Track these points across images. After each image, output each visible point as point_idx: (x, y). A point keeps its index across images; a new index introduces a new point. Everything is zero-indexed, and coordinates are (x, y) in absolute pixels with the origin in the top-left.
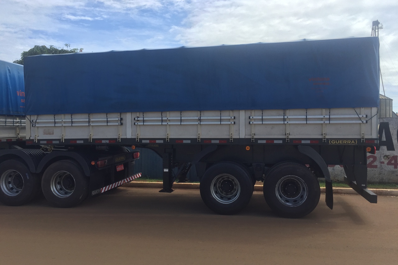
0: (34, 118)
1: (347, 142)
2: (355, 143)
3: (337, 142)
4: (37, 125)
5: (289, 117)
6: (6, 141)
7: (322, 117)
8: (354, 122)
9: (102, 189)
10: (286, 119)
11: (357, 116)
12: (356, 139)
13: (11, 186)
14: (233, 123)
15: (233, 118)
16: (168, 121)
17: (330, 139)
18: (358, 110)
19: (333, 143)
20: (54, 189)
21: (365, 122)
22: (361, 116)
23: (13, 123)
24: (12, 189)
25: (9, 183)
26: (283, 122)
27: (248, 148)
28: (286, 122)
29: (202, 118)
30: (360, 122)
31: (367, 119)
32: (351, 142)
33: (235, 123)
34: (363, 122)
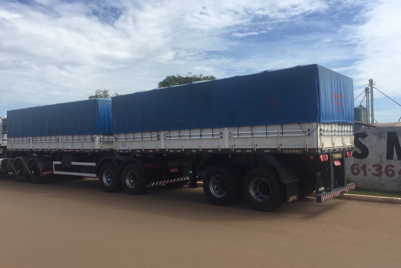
0: (117, 136)
1: (295, 152)
2: (301, 152)
3: (289, 151)
4: (118, 141)
5: (255, 132)
6: (109, 151)
7: (277, 131)
8: (299, 135)
9: (152, 184)
10: (253, 133)
11: (302, 130)
12: (302, 149)
13: (109, 179)
14: (220, 137)
15: (220, 133)
16: (183, 137)
17: (284, 149)
18: (303, 125)
19: (286, 152)
20: (127, 182)
21: (307, 135)
22: (304, 130)
23: (108, 139)
24: (110, 181)
25: (109, 178)
26: (251, 136)
27: (230, 156)
28: (253, 136)
29: (202, 134)
30: (304, 135)
31: (309, 132)
32: (298, 152)
33: (221, 137)
34: (306, 135)
